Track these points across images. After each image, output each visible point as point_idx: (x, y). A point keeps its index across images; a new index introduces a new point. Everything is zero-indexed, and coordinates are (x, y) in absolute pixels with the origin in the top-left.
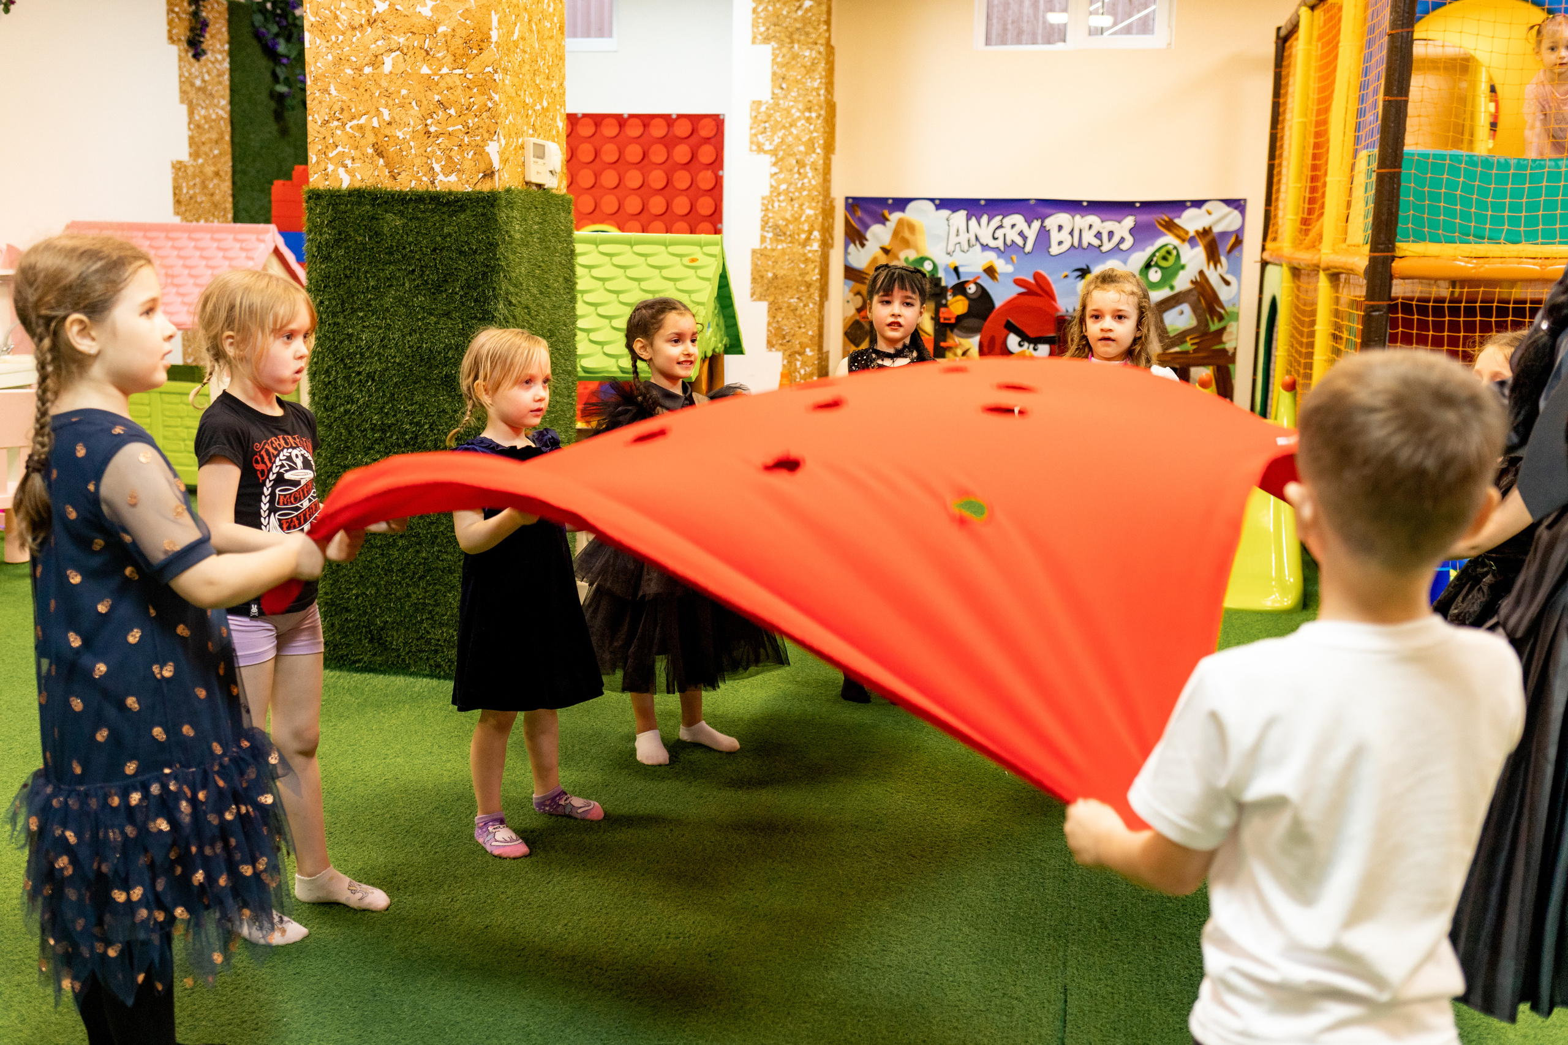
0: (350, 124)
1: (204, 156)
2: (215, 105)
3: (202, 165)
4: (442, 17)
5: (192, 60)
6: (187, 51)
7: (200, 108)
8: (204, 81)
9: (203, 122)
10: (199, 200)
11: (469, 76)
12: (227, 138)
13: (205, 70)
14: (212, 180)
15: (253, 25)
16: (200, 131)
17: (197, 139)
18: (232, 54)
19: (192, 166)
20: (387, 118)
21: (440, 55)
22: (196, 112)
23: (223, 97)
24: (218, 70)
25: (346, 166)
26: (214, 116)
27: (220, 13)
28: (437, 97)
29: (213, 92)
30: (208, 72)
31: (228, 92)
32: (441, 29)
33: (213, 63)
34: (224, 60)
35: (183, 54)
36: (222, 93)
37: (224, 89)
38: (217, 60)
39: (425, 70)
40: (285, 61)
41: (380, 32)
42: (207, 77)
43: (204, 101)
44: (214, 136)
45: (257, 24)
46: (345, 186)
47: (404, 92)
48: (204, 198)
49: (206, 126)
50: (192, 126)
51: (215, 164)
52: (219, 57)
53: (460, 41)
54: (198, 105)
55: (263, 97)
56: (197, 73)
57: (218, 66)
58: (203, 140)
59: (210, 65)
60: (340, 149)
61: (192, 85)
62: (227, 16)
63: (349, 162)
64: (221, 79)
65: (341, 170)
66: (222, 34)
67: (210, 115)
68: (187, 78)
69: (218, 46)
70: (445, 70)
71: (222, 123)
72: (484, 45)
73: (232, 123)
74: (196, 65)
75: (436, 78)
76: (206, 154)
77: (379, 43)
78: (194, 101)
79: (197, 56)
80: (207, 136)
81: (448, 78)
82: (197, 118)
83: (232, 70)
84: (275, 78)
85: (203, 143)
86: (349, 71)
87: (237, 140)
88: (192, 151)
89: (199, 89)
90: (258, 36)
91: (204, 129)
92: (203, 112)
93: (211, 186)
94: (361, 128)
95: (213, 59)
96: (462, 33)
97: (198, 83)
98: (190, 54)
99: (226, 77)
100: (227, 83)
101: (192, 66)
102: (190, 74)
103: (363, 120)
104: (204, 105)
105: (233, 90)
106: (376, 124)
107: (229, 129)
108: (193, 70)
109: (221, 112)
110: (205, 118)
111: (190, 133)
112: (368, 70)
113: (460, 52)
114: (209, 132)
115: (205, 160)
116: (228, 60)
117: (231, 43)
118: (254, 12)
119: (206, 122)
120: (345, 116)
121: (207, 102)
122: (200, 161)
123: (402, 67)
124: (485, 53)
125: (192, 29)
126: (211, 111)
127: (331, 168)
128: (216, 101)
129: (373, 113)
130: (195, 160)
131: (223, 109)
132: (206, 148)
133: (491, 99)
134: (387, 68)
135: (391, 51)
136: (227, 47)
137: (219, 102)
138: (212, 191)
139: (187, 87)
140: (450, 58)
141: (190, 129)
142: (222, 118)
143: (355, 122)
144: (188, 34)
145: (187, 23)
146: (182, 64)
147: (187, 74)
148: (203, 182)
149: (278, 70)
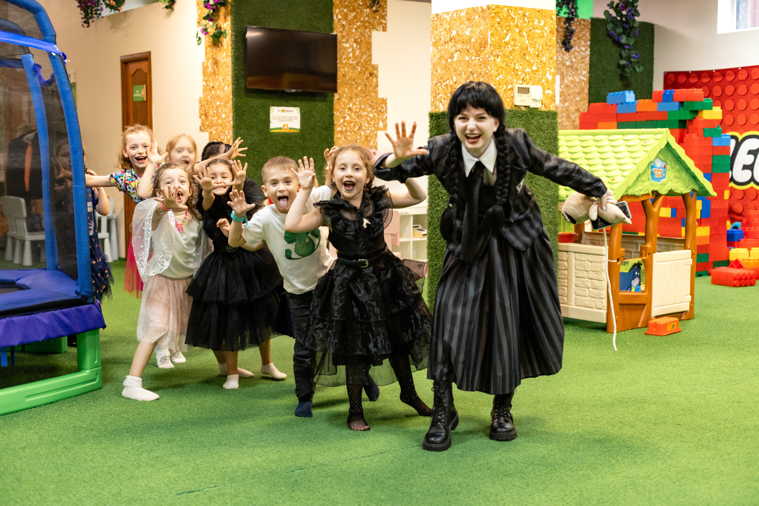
0: (444, 84)
1: (569, 102)
2: (579, 74)
3: (568, 106)
4: (473, 35)
5: (565, 52)
6: (561, 48)
7: (568, 76)
8: (571, 62)
9: (570, 83)
10: (564, 124)
11: (481, 60)
12: (586, 91)
13: (573, 56)
14: (574, 114)
15: (607, 30)
16: (568, 88)
17: (565, 93)
18: (591, 47)
19: (561, 107)
20: (455, 80)
21: (472, 51)
22: (565, 78)
23: (585, 70)
24: (581, 56)
25: (442, 102)
26: (577, 80)
27: (585, 26)
28: (471, 70)
29: (578, 67)
30: (575, 58)
31: (588, 66)
32: (473, 40)
33: (578, 52)
34: (586, 50)
35: (559, 49)
36: (584, 67)
37: (585, 66)
38: (581, 50)
39: (467, 59)
40: (627, 47)
41: (453, 43)
42: (574, 60)
43: (571, 73)
44: (577, 90)
45: (609, 29)
46: (441, 111)
47: (460, 69)
48: (568, 124)
49: (572, 86)
50: (562, 86)
51: (576, 105)
52: (583, 49)
53: (478, 45)
54: (567, 75)
55: (613, 67)
56: (568, 58)
57: (582, 53)
58: (570, 93)
59: (577, 53)
60: (440, 95)
61: (564, 65)
62: (590, 27)
63: (443, 101)
64: (584, 60)
65: (441, 104)
66: (586, 36)
67: (575, 80)
68: (561, 62)
69: (583, 43)
70: (473, 58)
71: (583, 83)
72: (486, 45)
73: (590, 83)
74: (567, 54)
75: (470, 61)
76: (571, 100)
77: (453, 48)
78: (565, 73)
79: (567, 50)
80: (572, 91)
81: (474, 61)
82: (566, 81)
83: (591, 55)
84: (621, 57)
85: (569, 95)
86: (444, 61)
87: (592, 91)
88: (561, 99)
89: (568, 67)
90: (609, 36)
91: (570, 87)
92: (570, 78)
93: (573, 117)
94: (447, 85)
95: (579, 50)
96: (479, 41)
97: (568, 63)
98: (563, 49)
99: (588, 59)
100: (588, 62)
101: (564, 55)
102: (563, 59)
103: (447, 82)
104: (571, 74)
105: (592, 65)
106: (451, 84)
107: (588, 86)
108: (565, 57)
109: (582, 78)
110: (571, 81)
111: (561, 90)
112: (449, 60)
113: (478, 49)
114: (573, 88)
115: (570, 103)
116: (589, 50)
117: (591, 41)
118: (608, 23)
119: (572, 83)
120: (442, 81)
121: (574, 73)
122: (567, 104)
123: (460, 58)
124: (486, 49)
125: (566, 36)
126: (576, 77)
127: (437, 103)
128: (579, 72)
129: (450, 78)
130: (563, 104)
131: (584, 76)
132: (571, 97)
133: (487, 69)
134: (455, 59)
135: (457, 51)
136: (589, 43)
137: (581, 72)
138: (573, 120)
139: (561, 66)
140: (475, 52)
141: (561, 87)
142: (583, 80)
143: (445, 83)
144: (563, 39)
145: (562, 34)
146: (558, 54)
147: (560, 60)
148: (568, 115)
149: (623, 53)
